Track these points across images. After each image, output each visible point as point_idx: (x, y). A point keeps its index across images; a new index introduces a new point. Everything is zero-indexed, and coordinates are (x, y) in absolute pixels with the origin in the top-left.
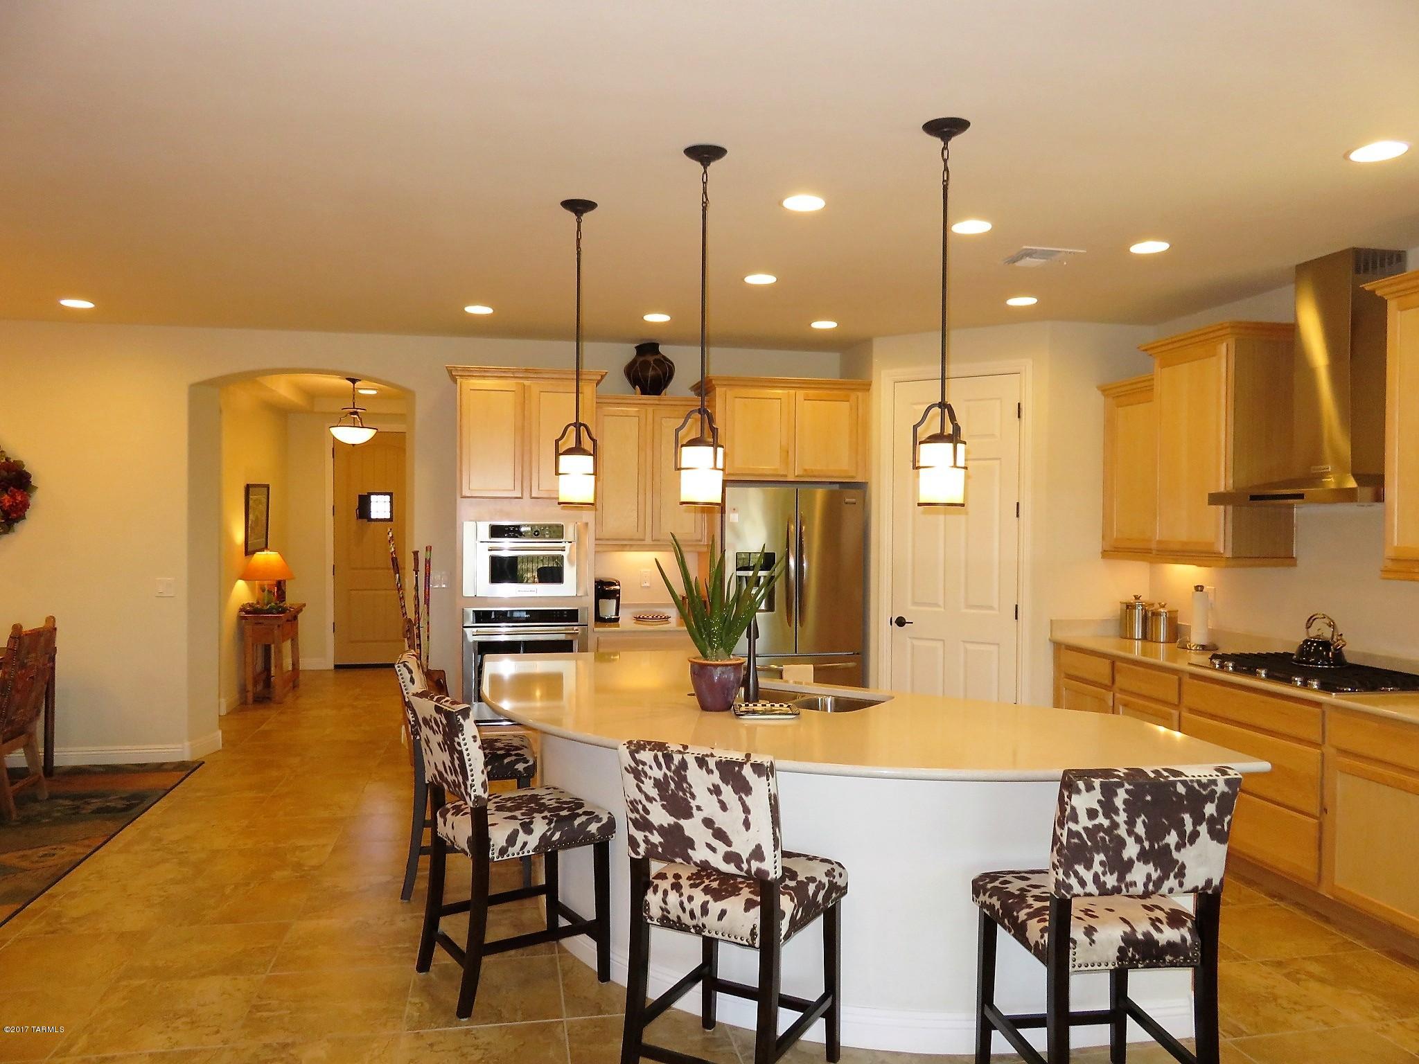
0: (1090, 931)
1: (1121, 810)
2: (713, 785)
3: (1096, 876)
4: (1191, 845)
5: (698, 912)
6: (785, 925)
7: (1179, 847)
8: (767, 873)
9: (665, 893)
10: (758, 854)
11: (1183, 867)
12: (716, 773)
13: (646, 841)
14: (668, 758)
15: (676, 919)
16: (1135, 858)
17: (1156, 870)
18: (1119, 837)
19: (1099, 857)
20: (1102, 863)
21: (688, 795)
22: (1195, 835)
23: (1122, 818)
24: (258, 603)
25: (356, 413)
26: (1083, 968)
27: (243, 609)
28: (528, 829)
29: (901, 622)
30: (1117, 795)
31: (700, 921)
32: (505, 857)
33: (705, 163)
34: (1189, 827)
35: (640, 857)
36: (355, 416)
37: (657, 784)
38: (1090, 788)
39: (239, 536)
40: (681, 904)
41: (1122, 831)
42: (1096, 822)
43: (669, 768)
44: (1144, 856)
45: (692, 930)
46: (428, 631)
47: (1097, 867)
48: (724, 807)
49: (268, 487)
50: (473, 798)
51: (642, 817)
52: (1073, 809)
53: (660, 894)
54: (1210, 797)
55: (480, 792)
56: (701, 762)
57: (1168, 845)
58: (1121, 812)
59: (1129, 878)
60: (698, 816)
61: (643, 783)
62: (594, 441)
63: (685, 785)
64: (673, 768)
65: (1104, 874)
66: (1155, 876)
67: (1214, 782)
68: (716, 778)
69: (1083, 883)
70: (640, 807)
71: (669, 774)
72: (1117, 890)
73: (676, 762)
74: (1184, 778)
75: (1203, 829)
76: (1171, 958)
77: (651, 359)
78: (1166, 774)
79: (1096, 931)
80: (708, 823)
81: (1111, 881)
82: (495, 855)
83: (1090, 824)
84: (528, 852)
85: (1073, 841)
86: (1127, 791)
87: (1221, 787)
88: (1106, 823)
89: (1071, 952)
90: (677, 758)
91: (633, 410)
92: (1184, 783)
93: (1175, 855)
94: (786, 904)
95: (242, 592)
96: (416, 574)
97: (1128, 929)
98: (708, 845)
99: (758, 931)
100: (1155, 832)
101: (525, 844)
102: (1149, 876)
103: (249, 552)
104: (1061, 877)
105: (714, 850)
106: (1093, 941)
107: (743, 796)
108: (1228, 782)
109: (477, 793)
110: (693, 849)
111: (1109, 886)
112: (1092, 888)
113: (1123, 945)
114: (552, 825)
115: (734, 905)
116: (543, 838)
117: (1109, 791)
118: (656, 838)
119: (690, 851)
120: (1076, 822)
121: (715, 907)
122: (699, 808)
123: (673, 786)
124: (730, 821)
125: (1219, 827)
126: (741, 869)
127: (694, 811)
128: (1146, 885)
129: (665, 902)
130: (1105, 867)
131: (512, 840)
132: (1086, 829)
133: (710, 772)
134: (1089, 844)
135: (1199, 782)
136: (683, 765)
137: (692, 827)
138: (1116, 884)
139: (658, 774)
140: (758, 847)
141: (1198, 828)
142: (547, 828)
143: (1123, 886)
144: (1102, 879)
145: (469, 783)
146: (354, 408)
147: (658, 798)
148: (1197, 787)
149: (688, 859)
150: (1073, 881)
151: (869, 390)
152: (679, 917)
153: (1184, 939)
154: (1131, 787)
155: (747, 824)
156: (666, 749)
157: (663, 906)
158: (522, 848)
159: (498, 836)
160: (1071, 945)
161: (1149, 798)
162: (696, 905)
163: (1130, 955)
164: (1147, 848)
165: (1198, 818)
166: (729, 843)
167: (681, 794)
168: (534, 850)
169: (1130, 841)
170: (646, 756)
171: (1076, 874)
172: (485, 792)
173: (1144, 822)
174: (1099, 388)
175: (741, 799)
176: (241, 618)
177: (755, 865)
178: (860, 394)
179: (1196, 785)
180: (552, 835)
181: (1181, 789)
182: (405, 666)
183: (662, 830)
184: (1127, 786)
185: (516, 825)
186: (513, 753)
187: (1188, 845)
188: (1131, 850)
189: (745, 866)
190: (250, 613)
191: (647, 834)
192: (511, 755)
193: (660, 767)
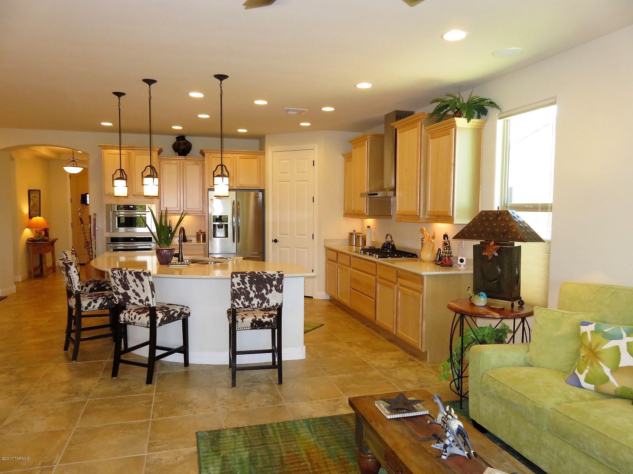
0: (242, 319)
1: (247, 283)
2: (134, 279)
3: (242, 302)
4: (270, 293)
5: (133, 318)
6: (158, 321)
7: (267, 294)
8: (150, 305)
9: (125, 314)
10: (147, 299)
11: (269, 299)
12: (134, 275)
13: (118, 298)
14: (122, 272)
15: (128, 321)
16: (253, 297)
17: (260, 301)
18: (248, 291)
19: (243, 297)
20: (243, 298)
21: (128, 283)
22: (271, 291)
23: (248, 285)
24: (35, 237)
25: (74, 161)
26: (240, 329)
27: (28, 240)
28: (95, 301)
29: (276, 241)
30: (245, 279)
31: (134, 321)
32: (87, 310)
33: (150, 84)
34: (269, 288)
35: (117, 303)
36: (74, 162)
37: (120, 280)
38: (237, 276)
39: (26, 210)
40: (129, 316)
41: (249, 289)
42: (240, 286)
43: (122, 275)
44: (256, 296)
45: (132, 324)
46: (95, 246)
47: (242, 300)
48: (137, 286)
49: (40, 191)
50: (75, 291)
51: (117, 291)
52: (233, 282)
53: (124, 314)
54: (274, 279)
55: (77, 289)
56: (130, 273)
57: (263, 293)
58: (247, 284)
59: (252, 303)
60: (131, 289)
61: (116, 280)
62: (126, 175)
63: (127, 280)
64: (123, 275)
65: (245, 301)
66: (260, 302)
67: (275, 275)
68: (134, 277)
69: (238, 304)
70: (116, 288)
71: (122, 277)
72: (249, 306)
73: (124, 273)
74: (266, 274)
75: (273, 288)
76: (267, 326)
77: (182, 142)
78: (261, 273)
79: (245, 318)
80: (134, 291)
81: (247, 303)
82: (84, 309)
83: (239, 287)
84: (96, 309)
85: (234, 292)
86: (248, 277)
87: (277, 276)
88: (243, 287)
89: (237, 324)
90: (124, 272)
91: (174, 162)
92: (266, 275)
93: (266, 296)
94: (160, 315)
95: (28, 233)
96: (90, 224)
97: (254, 318)
98: (134, 298)
99: (149, 322)
100: (259, 289)
101: (94, 306)
102: (258, 302)
103: (30, 217)
104: (232, 303)
105: (136, 299)
106: (243, 321)
107: (142, 282)
108: (279, 275)
109: (76, 289)
110: (131, 299)
111: (246, 305)
112: (241, 306)
113: (252, 322)
114: (104, 300)
115: (143, 316)
116: (101, 304)
117: (243, 278)
118: (121, 297)
119: (130, 300)
120: (235, 287)
121: (138, 317)
122: (131, 287)
123: (123, 280)
124: (139, 290)
125: (278, 288)
126: (143, 304)
127: (130, 287)
128: (258, 305)
129: (125, 316)
130: (245, 300)
131: (89, 305)
132: (237, 288)
133: (132, 275)
134: (239, 293)
135: (270, 275)
136: (126, 274)
137: (130, 293)
138: (248, 305)
139: (119, 277)
140: (147, 297)
141: (272, 288)
142: (103, 301)
143: (251, 305)
144: (244, 303)
145: (73, 286)
146: (73, 159)
147: (120, 285)
148: (270, 276)
149: (129, 302)
150: (235, 304)
151: (265, 155)
152: (128, 320)
153: (271, 321)
154: (249, 276)
155: (144, 291)
156: (122, 269)
157: (124, 317)
158: (93, 307)
159: (84, 303)
160: (237, 322)
161: (255, 279)
162: (133, 317)
163: (254, 325)
164: (257, 294)
165: (272, 286)
166: (140, 297)
167: (126, 283)
168: (98, 308)
169: (251, 292)
170: (115, 272)
171: (236, 302)
172: (79, 289)
173: (255, 286)
174: (342, 155)
175: (141, 283)
176: (27, 243)
177: (147, 302)
178: (261, 156)
179: (269, 276)
180: (104, 303)
181: (265, 277)
182: (64, 253)
183: (122, 294)
184: (248, 276)
185: (92, 300)
186: (106, 283)
187: (269, 293)
188: (252, 295)
189: (144, 303)
190: (31, 242)
191: (118, 296)
192: (104, 284)
193: (120, 275)
